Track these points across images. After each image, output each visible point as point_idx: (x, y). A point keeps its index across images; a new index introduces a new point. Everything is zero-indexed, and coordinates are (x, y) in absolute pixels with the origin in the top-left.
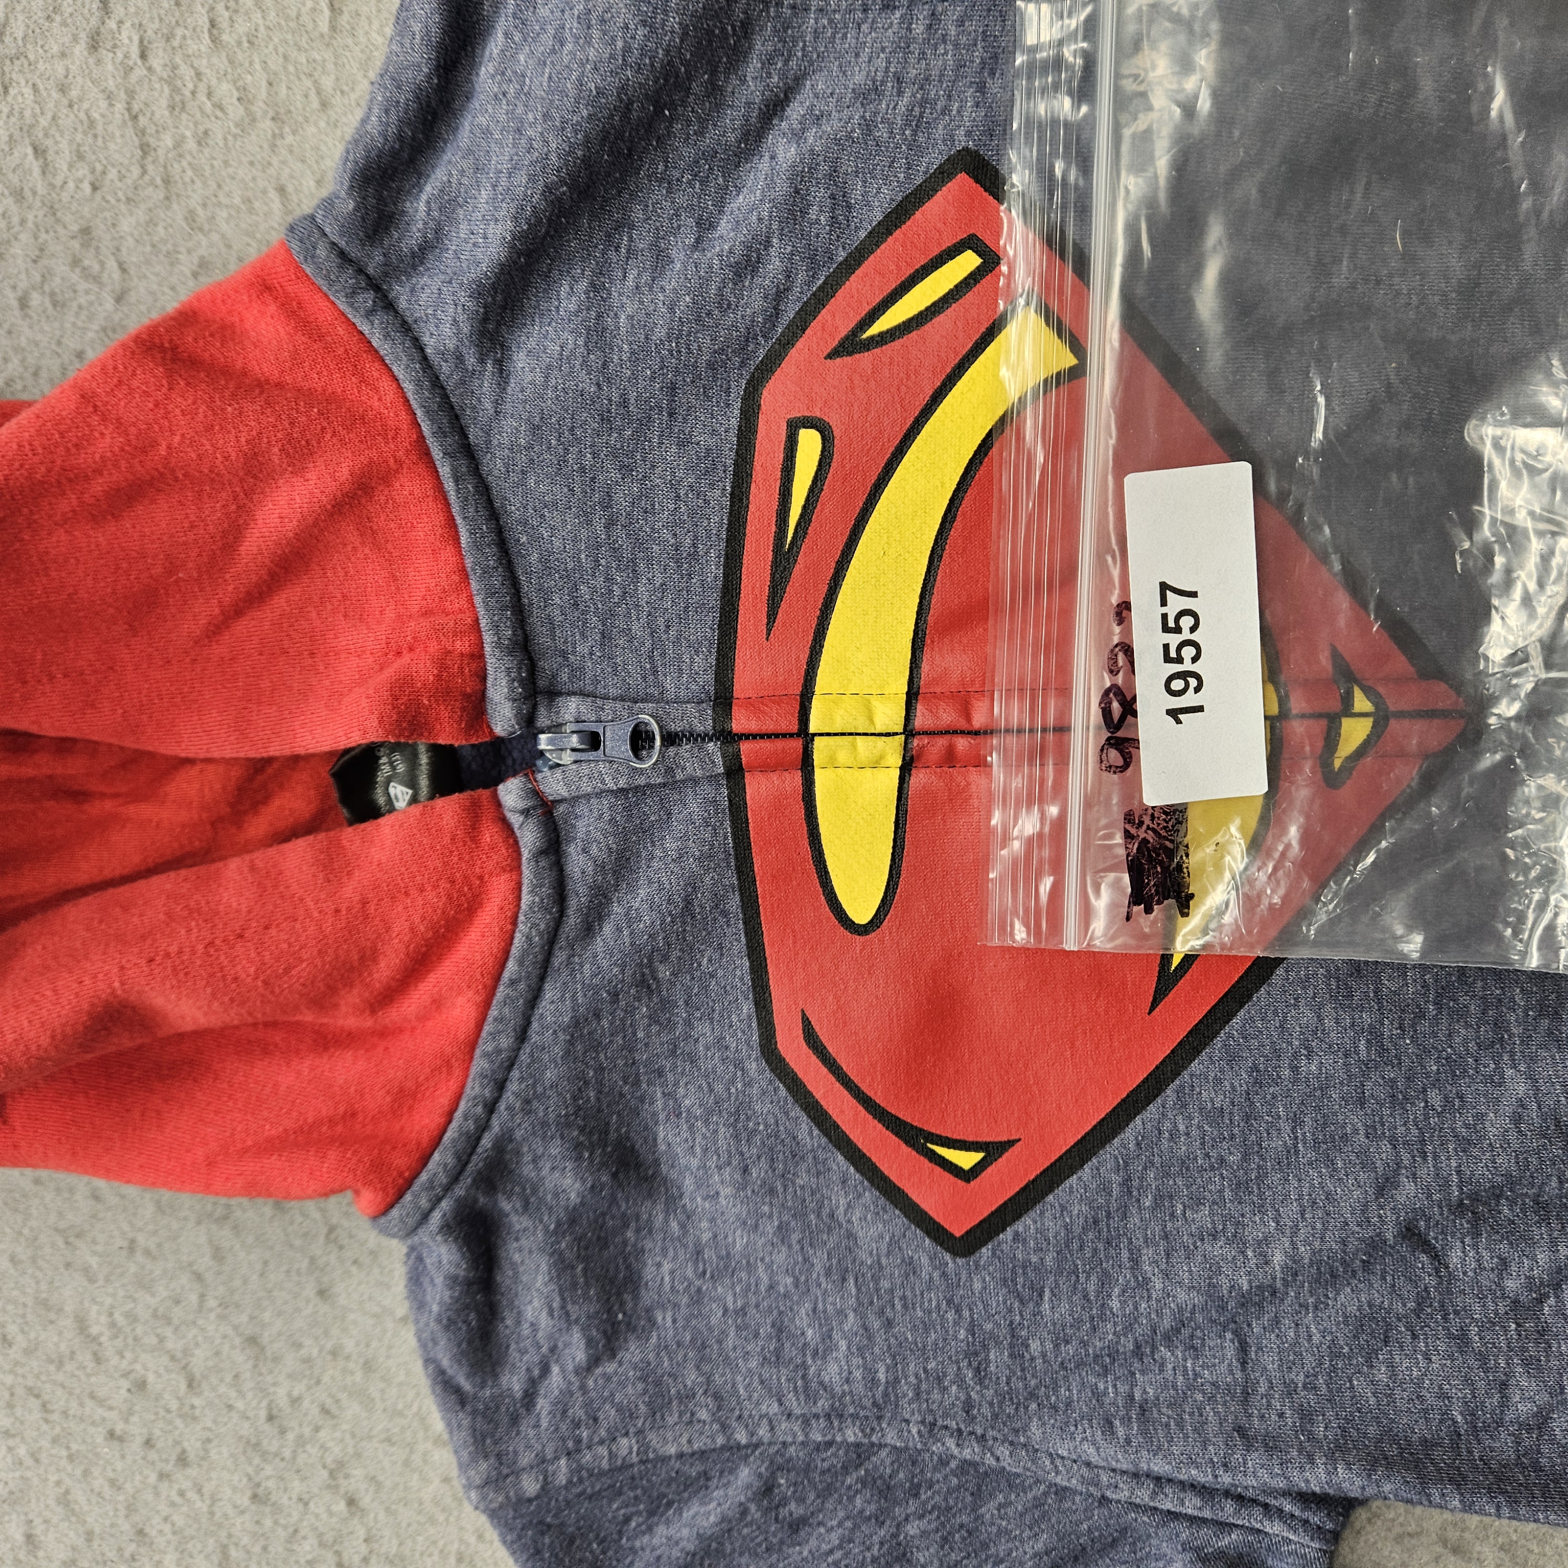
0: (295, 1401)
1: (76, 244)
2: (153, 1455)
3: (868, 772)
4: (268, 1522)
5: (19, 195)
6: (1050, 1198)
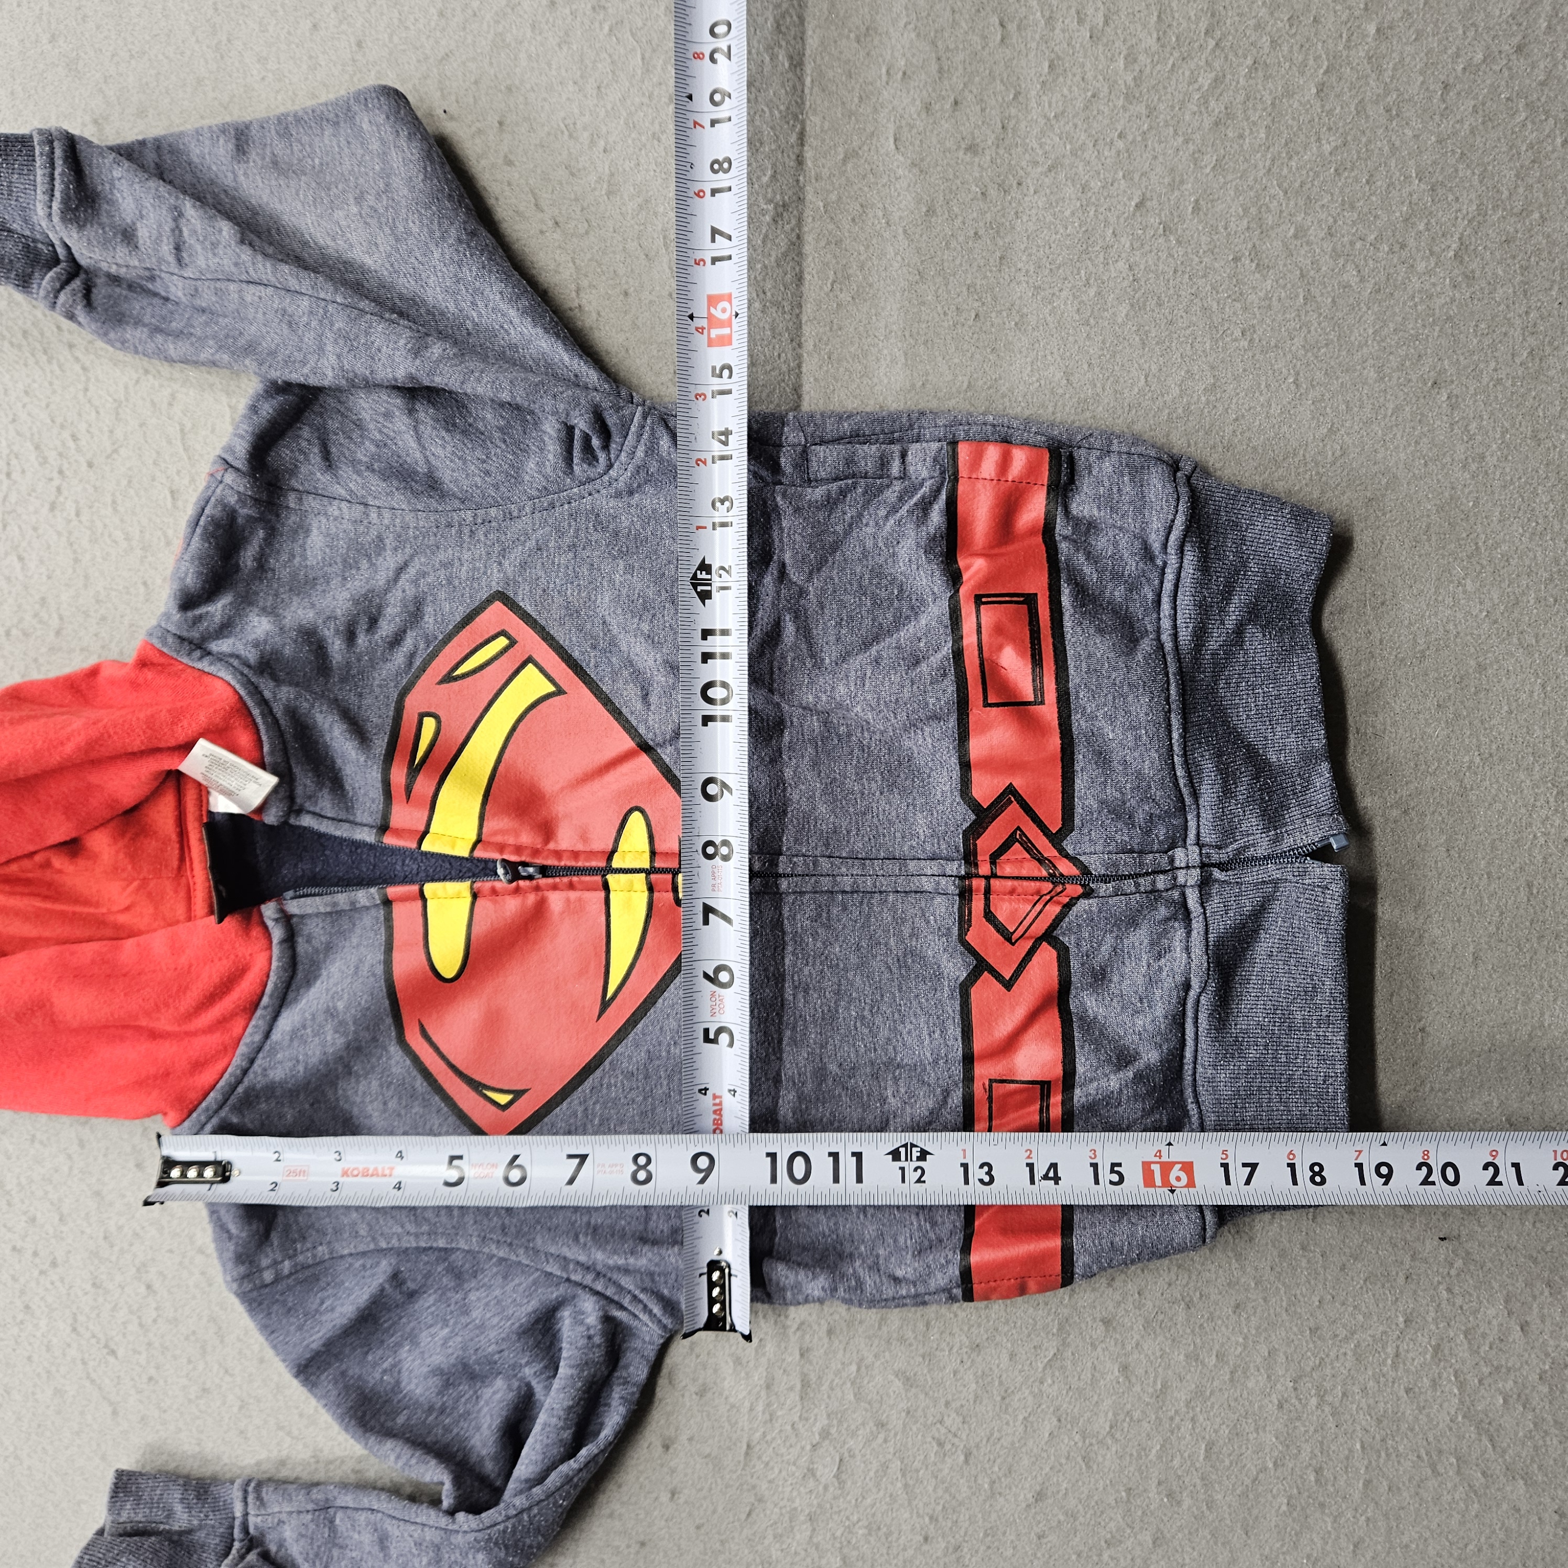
0: (120, 1228)
1: (37, 606)
2: (37, 1261)
4: (101, 1300)
5: (8, 579)
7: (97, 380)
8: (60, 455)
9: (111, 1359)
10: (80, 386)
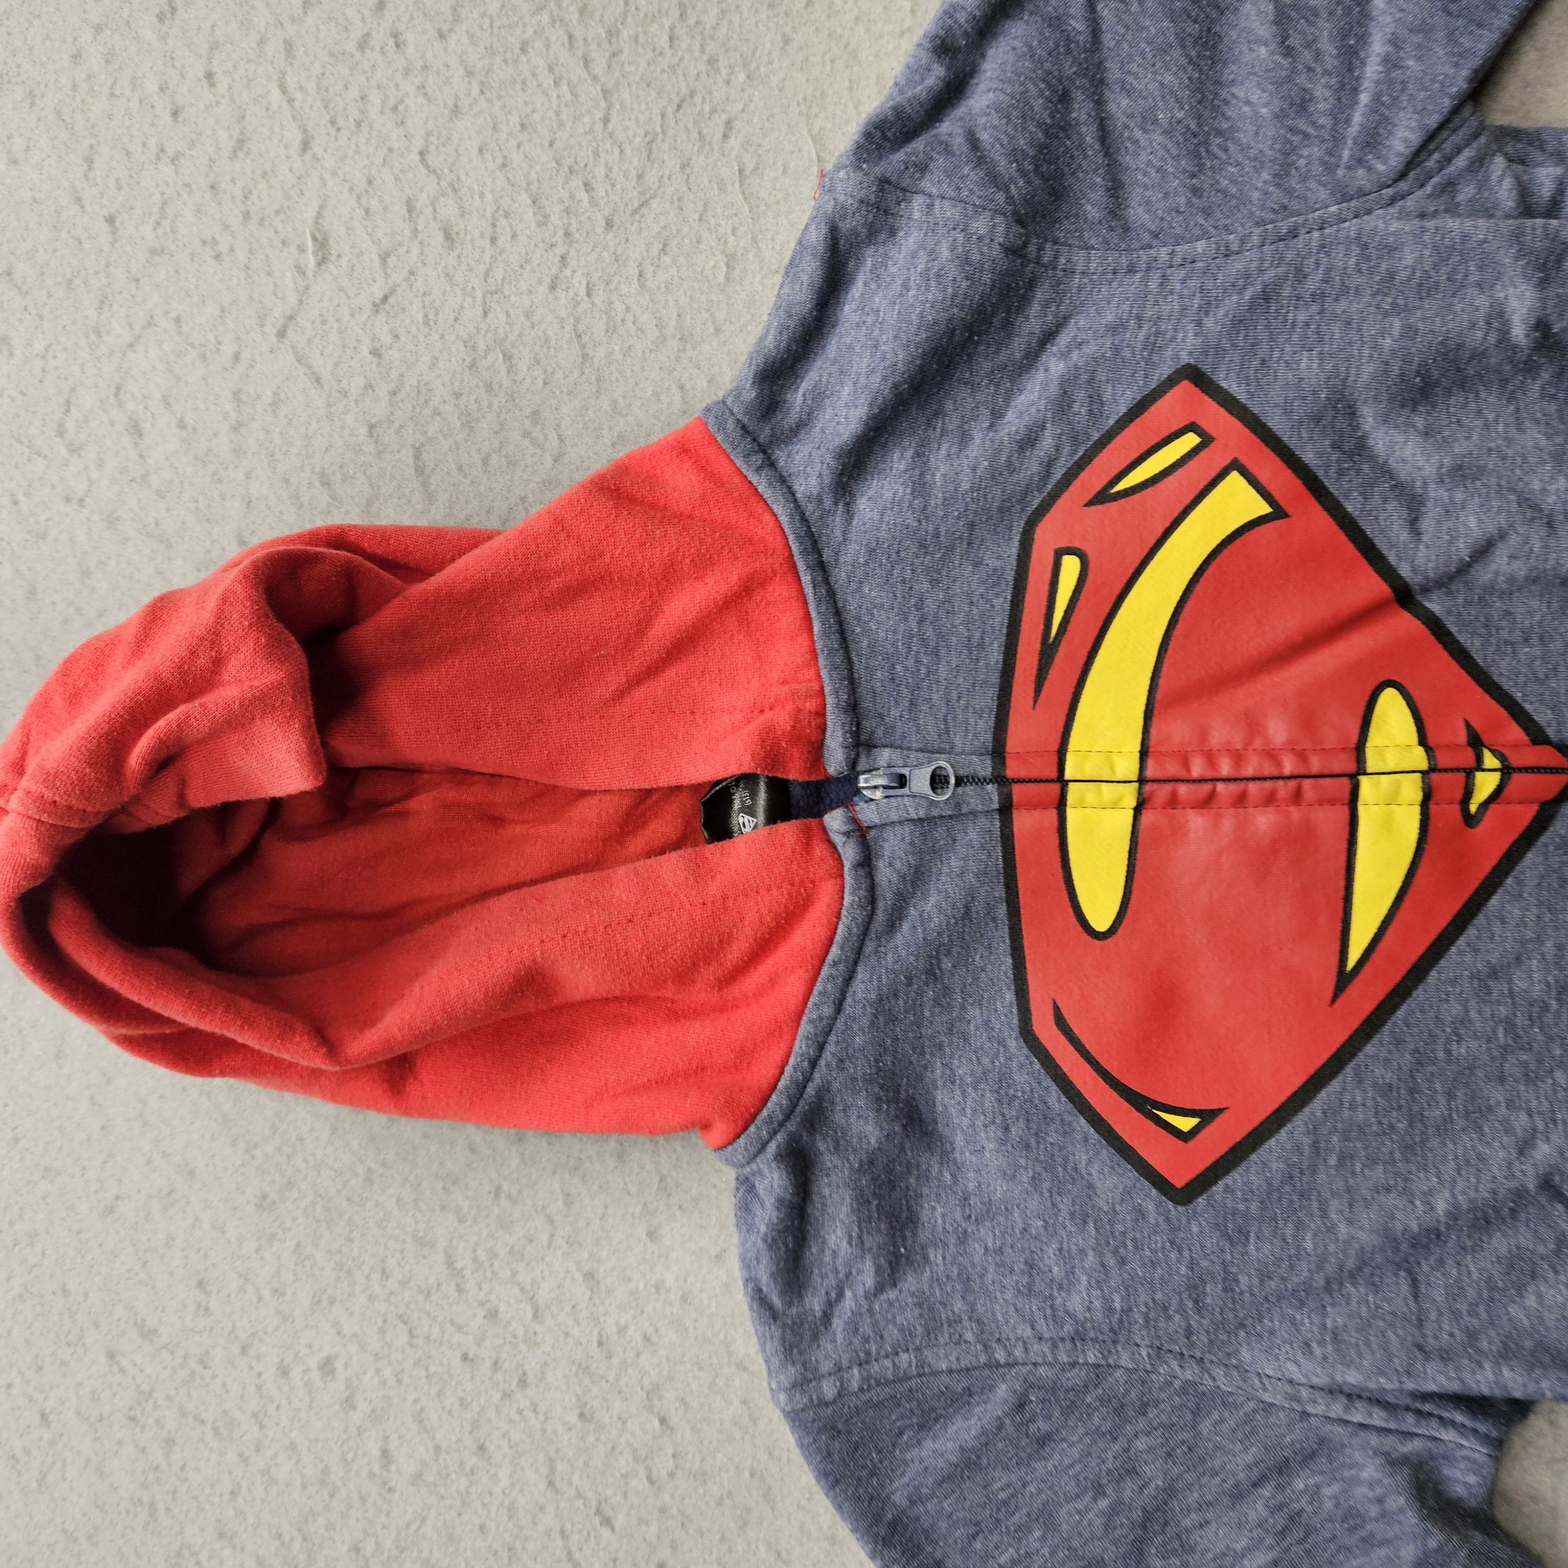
0: (622, 1330)
1: (527, 423)
2: (499, 1376)
3: (1108, 811)
4: (591, 1439)
5: (489, 387)
6: (1254, 1157)
7: (623, 106)
8: (567, 211)
9: (605, 1533)
10: (598, 115)
